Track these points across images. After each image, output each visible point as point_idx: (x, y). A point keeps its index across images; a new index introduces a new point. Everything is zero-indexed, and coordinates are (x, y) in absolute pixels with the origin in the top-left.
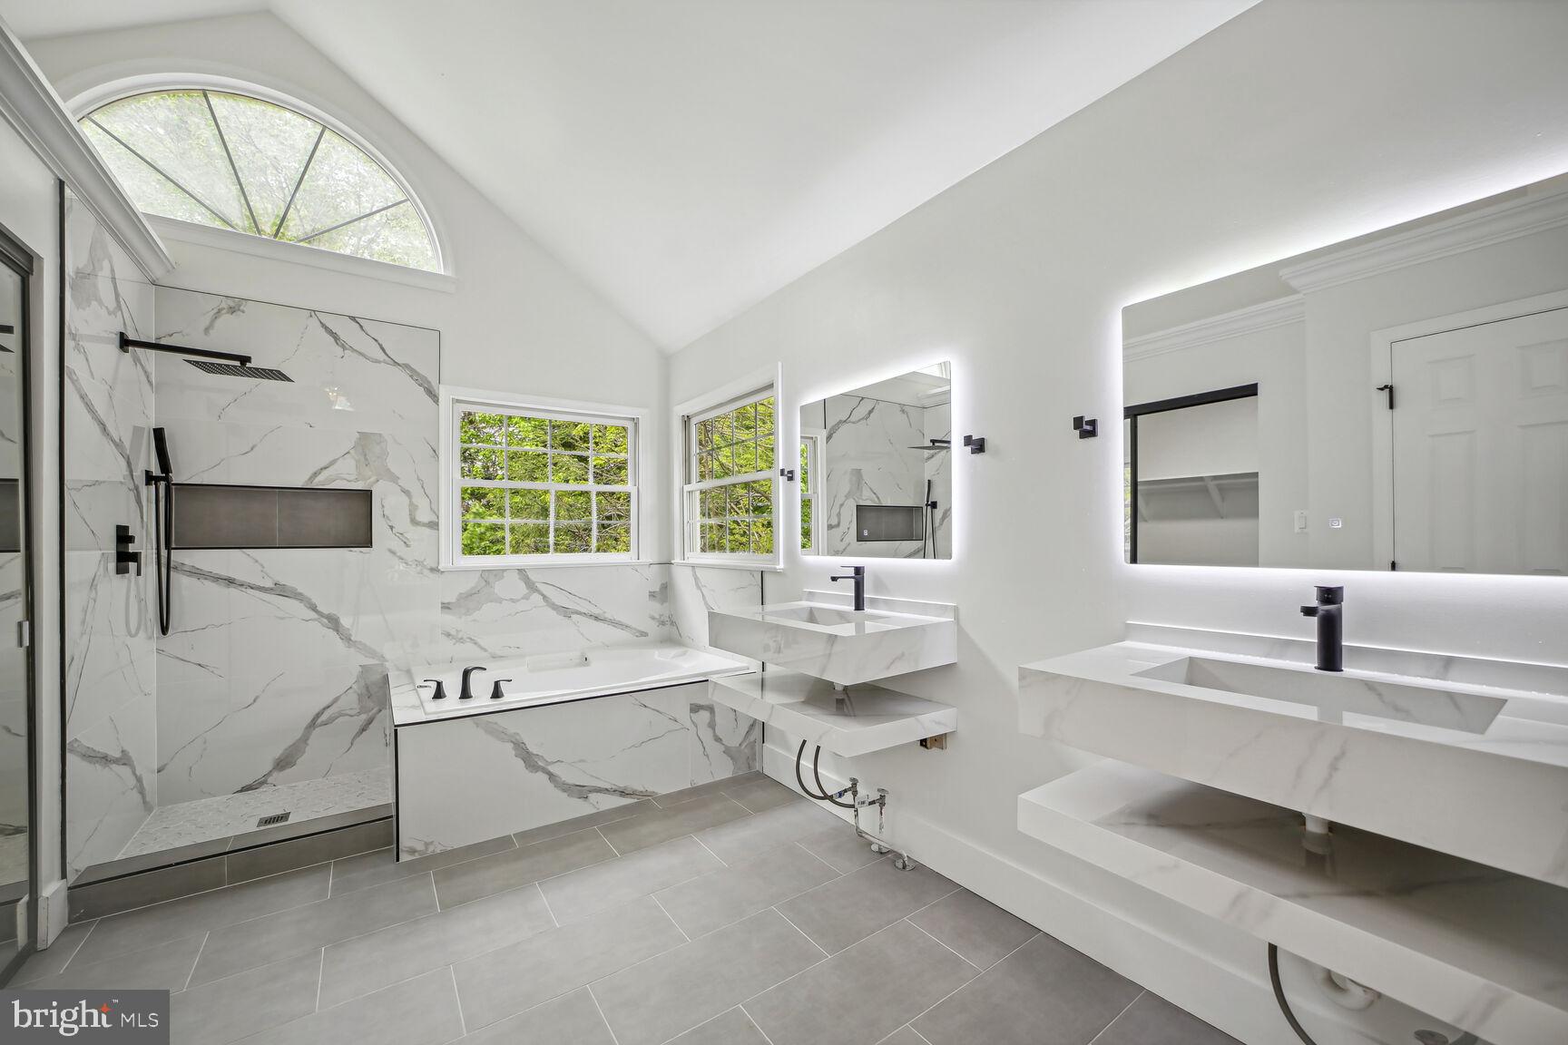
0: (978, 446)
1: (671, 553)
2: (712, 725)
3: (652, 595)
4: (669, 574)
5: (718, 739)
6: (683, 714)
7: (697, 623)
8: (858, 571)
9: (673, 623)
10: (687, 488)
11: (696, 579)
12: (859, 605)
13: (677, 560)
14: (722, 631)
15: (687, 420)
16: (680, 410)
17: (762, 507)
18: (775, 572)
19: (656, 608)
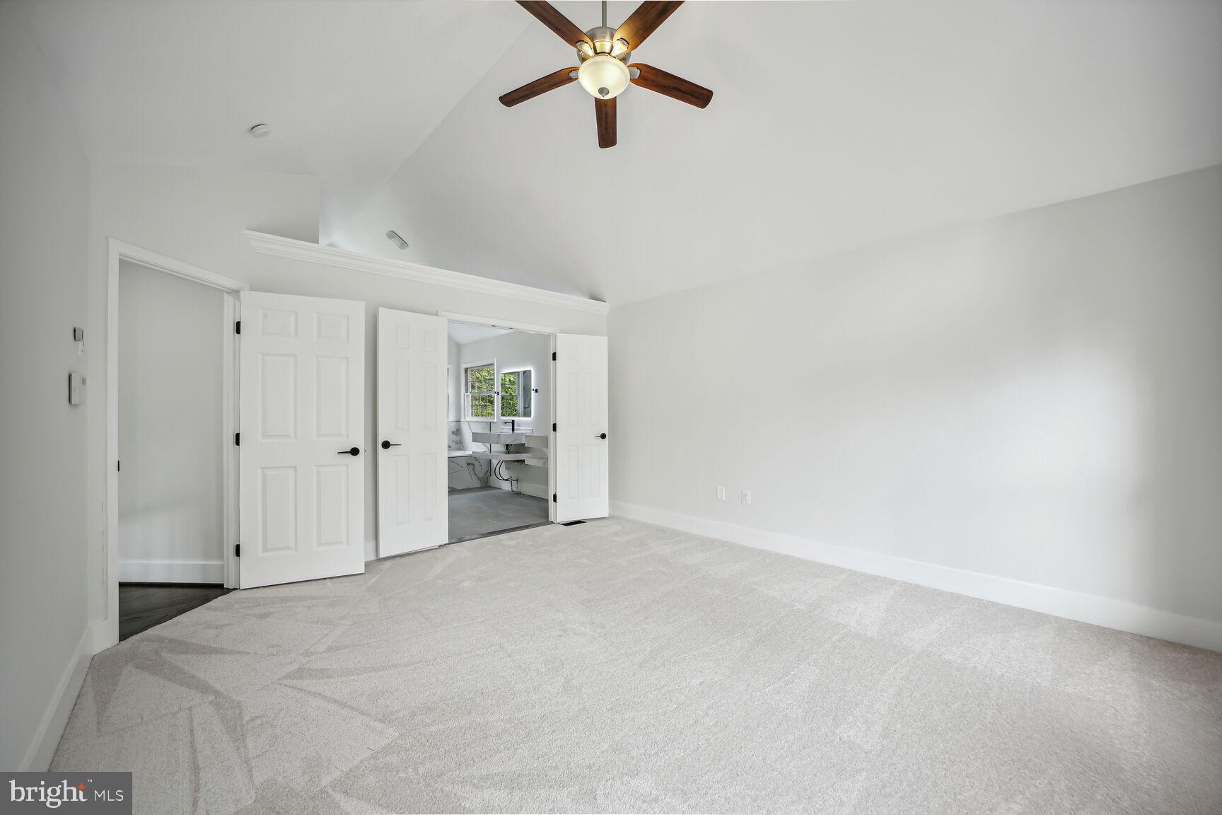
0: (536, 391)
1: (460, 417)
2: (474, 470)
3: (453, 433)
4: (460, 425)
5: (475, 474)
6: (465, 466)
7: (468, 437)
8: (513, 421)
9: (461, 443)
10: (467, 394)
11: (469, 426)
12: (513, 430)
13: (462, 420)
14: (476, 437)
15: (466, 370)
16: (464, 366)
17: (492, 402)
18: (493, 422)
19: (455, 438)
